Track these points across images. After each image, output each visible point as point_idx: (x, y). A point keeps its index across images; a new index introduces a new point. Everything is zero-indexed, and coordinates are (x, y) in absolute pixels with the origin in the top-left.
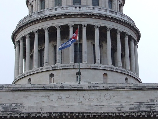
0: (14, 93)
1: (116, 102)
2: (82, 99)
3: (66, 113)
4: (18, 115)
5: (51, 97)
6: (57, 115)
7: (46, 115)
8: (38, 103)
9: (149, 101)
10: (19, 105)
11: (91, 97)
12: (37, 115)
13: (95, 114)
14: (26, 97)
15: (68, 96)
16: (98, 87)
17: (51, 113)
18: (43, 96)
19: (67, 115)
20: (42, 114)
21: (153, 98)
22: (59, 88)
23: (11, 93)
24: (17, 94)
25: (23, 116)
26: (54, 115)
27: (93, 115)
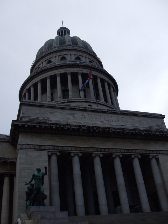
0: (40, 109)
1: (131, 124)
2: (103, 120)
3: (93, 127)
4: (47, 125)
5: (75, 115)
6: (85, 128)
7: (75, 127)
8: (64, 119)
9: (156, 126)
10: (46, 119)
11: (111, 118)
12: (67, 127)
13: (119, 130)
14: (52, 113)
15: (90, 116)
16: (115, 111)
17: (80, 126)
18: (68, 114)
19: (95, 129)
20: (71, 126)
21: (159, 124)
22: (82, 108)
23: (37, 108)
24: (43, 110)
25: (53, 127)
26: (83, 128)
27: (117, 130)
